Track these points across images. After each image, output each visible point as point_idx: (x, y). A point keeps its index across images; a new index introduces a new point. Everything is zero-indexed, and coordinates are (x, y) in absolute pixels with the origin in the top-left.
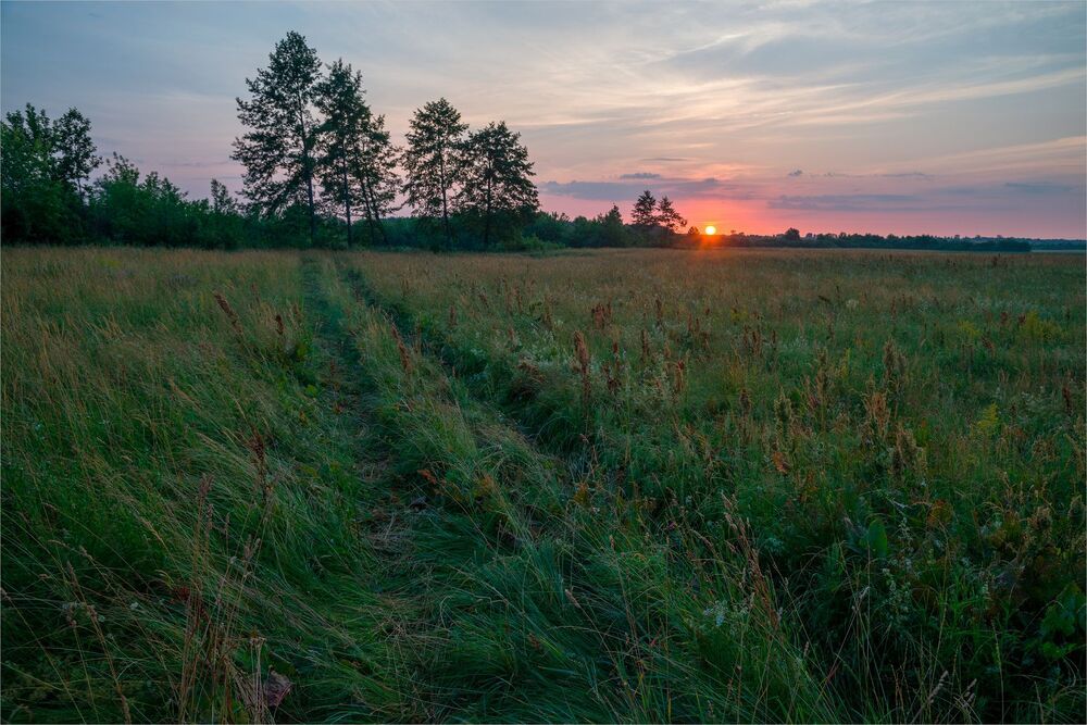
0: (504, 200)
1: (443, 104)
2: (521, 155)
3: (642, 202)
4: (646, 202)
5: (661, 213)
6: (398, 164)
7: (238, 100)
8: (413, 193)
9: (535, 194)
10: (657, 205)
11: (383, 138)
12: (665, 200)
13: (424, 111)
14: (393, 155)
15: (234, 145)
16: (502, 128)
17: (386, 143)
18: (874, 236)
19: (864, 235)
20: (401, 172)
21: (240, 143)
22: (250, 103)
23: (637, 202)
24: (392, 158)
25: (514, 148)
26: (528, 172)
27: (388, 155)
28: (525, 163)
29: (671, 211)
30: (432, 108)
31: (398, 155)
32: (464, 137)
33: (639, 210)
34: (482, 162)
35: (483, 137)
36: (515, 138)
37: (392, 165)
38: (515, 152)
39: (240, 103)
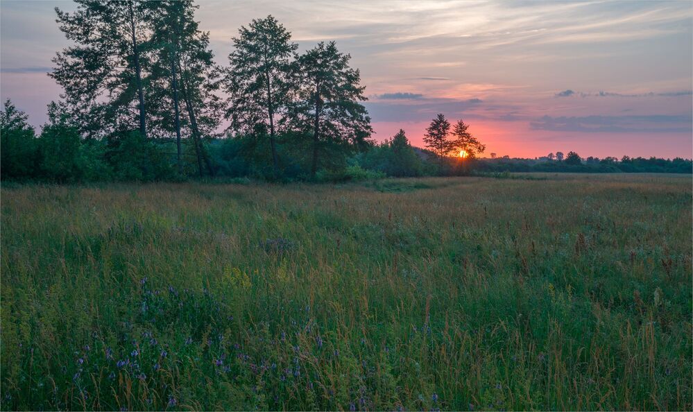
0: (332, 126)
1: (271, 21)
2: (353, 78)
3: (435, 127)
4: (439, 127)
5: (456, 138)
6: (221, 85)
7: (57, 10)
8: (235, 117)
9: (368, 120)
10: (452, 129)
11: (207, 58)
12: (461, 124)
13: (250, 30)
14: (218, 76)
15: (54, 61)
16: (332, 49)
17: (209, 63)
18: (659, 160)
19: (648, 158)
20: (223, 94)
21: (61, 60)
22: (71, 15)
23: (429, 126)
24: (216, 80)
25: (344, 70)
26: (359, 97)
27: (211, 76)
28: (357, 87)
29: (468, 136)
30: (259, 25)
31: (222, 76)
32: (291, 59)
33: (432, 134)
34: (309, 86)
35: (310, 59)
36: (345, 60)
37: (215, 87)
38: (345, 74)
39: (60, 14)
